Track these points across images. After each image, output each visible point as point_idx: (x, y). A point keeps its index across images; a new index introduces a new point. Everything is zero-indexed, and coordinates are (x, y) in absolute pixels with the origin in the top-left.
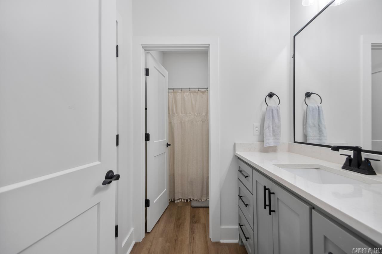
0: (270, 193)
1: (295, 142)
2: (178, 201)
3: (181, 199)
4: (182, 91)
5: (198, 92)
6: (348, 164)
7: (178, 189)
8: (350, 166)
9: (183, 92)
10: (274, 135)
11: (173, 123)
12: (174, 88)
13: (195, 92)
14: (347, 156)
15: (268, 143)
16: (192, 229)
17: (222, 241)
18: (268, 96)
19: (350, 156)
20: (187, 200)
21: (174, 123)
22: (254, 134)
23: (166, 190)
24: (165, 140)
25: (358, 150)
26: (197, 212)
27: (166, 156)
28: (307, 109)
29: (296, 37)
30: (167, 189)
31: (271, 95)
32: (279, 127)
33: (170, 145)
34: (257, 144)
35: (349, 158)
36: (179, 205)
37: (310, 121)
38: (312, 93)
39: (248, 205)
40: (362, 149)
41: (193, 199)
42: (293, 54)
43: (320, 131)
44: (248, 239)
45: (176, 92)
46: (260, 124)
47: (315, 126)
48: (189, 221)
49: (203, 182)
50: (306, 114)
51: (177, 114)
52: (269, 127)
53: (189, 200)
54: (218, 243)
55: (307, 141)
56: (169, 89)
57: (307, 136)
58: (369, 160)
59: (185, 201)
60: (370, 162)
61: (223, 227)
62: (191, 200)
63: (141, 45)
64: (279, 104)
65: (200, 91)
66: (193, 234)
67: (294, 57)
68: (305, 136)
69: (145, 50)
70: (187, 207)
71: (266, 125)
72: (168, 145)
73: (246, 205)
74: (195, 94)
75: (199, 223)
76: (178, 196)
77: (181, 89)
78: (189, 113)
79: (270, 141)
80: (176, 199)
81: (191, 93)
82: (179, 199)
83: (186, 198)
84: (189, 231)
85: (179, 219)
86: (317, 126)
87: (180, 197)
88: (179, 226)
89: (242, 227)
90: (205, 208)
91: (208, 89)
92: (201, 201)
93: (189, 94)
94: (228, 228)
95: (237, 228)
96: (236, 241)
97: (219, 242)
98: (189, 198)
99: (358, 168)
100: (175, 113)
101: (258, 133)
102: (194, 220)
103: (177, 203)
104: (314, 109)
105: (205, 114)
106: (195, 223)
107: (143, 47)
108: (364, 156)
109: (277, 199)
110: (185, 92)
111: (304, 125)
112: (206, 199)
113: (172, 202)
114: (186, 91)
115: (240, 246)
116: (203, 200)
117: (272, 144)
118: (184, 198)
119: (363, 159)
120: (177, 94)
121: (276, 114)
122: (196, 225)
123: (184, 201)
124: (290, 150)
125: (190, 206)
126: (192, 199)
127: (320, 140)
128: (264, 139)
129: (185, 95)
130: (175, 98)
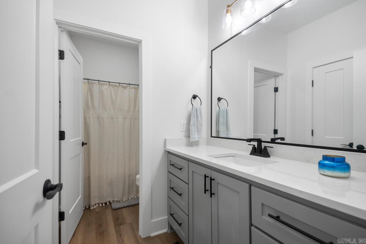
0: (211, 179)
1: (212, 137)
2: (95, 207)
3: (98, 203)
4: (100, 83)
5: (119, 87)
6: (254, 151)
7: (94, 194)
8: (255, 152)
9: (101, 85)
10: (198, 132)
11: (88, 119)
12: (89, 78)
13: (115, 86)
14: (253, 146)
15: (194, 138)
16: (118, 232)
17: (152, 235)
18: (192, 98)
19: (254, 146)
20: (106, 204)
21: (90, 119)
22: (182, 131)
23: (80, 197)
24: (80, 138)
25: (259, 141)
26: (120, 214)
27: (81, 156)
28: (219, 110)
29: (213, 52)
30: (82, 196)
31: (195, 97)
32: (201, 125)
33: (86, 144)
34: (184, 140)
35: (254, 147)
36: (96, 211)
37: (221, 120)
38: (222, 99)
39: (181, 194)
40: (262, 140)
41: (113, 201)
42: (211, 65)
43: (227, 127)
44: (181, 225)
45: (92, 83)
46: (186, 122)
47: (224, 124)
48: (113, 225)
49: (125, 181)
50: (218, 114)
51: (93, 108)
52: (194, 124)
53: (108, 203)
54: (149, 238)
55: (219, 136)
56: (84, 79)
57: (219, 132)
58: (267, 147)
59: (104, 205)
60: (267, 149)
61: (153, 221)
62: (110, 203)
63: (55, 19)
64: (201, 105)
65: (122, 86)
66: (121, 236)
67: (211, 67)
68: (218, 132)
69: (59, 27)
70: (107, 210)
71: (192, 123)
72: (83, 144)
73: (180, 195)
74: (116, 88)
75: (125, 224)
76: (95, 201)
77: (99, 81)
78: (108, 108)
79: (195, 137)
80: (92, 205)
81: (111, 87)
82: (96, 205)
83: (105, 202)
84: (115, 235)
85: (100, 226)
86: (225, 124)
87: (97, 202)
88: (101, 233)
89: (173, 215)
90: (128, 208)
91: (138, 85)
92: (122, 201)
93: (108, 88)
94: (159, 220)
95: (166, 218)
96: (165, 230)
97: (149, 236)
98: (108, 200)
99: (261, 153)
100: (91, 107)
101: (185, 130)
102: (118, 222)
103: (94, 208)
104: (223, 111)
105: (127, 110)
106: (121, 225)
107: (57, 23)
108: (263, 145)
109: (217, 183)
110: (103, 84)
111: (217, 123)
112: (128, 198)
113: (87, 209)
114: (105, 83)
115: (170, 233)
116: (124, 200)
117: (196, 140)
118: (102, 202)
119: (263, 147)
120: (93, 86)
121: (200, 113)
122: (121, 227)
123: (102, 206)
124: (208, 144)
125: (110, 210)
126: (111, 201)
127: (227, 134)
128: (190, 135)
129: (103, 88)
130: (90, 90)
